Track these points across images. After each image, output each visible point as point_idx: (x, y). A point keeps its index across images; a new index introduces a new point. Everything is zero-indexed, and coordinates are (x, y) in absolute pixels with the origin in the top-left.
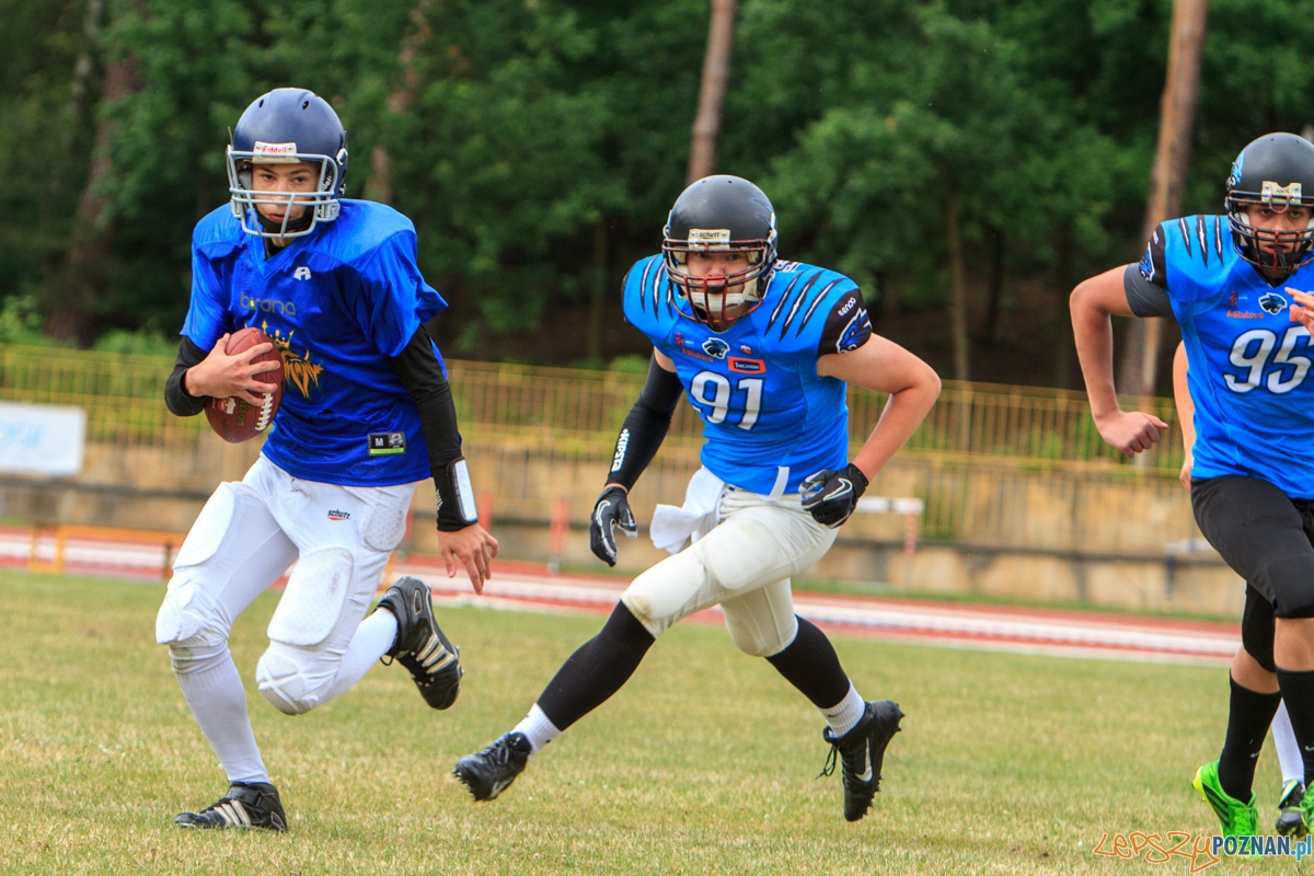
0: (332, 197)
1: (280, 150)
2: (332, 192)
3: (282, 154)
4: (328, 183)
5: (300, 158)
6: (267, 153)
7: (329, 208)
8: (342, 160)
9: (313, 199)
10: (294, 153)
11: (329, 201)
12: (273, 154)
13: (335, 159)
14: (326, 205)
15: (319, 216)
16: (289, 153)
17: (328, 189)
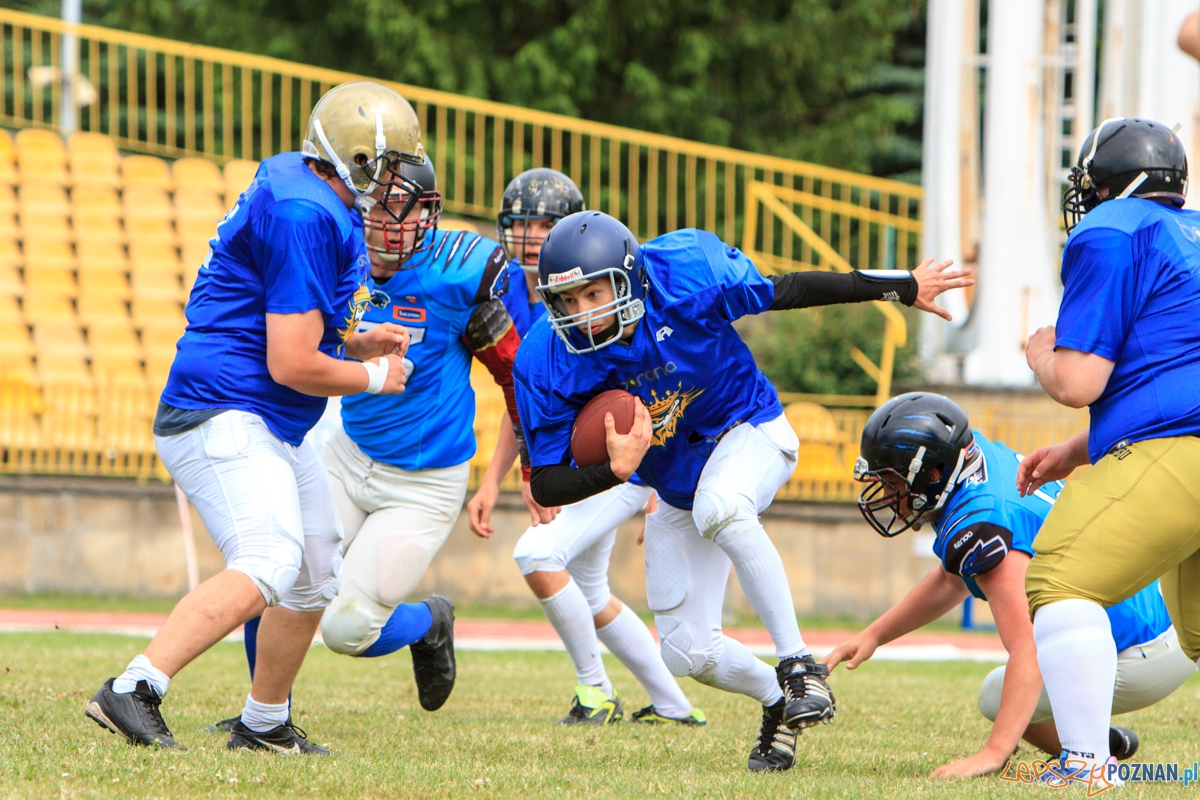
0: (631, 300)
1: (569, 277)
2: (629, 295)
3: (571, 280)
4: (623, 289)
5: (588, 279)
6: (559, 283)
7: (631, 309)
8: (629, 265)
9: (614, 307)
10: (581, 276)
11: (629, 303)
12: (564, 282)
13: (623, 268)
14: (627, 309)
15: (624, 319)
16: (576, 278)
17: (625, 294)
